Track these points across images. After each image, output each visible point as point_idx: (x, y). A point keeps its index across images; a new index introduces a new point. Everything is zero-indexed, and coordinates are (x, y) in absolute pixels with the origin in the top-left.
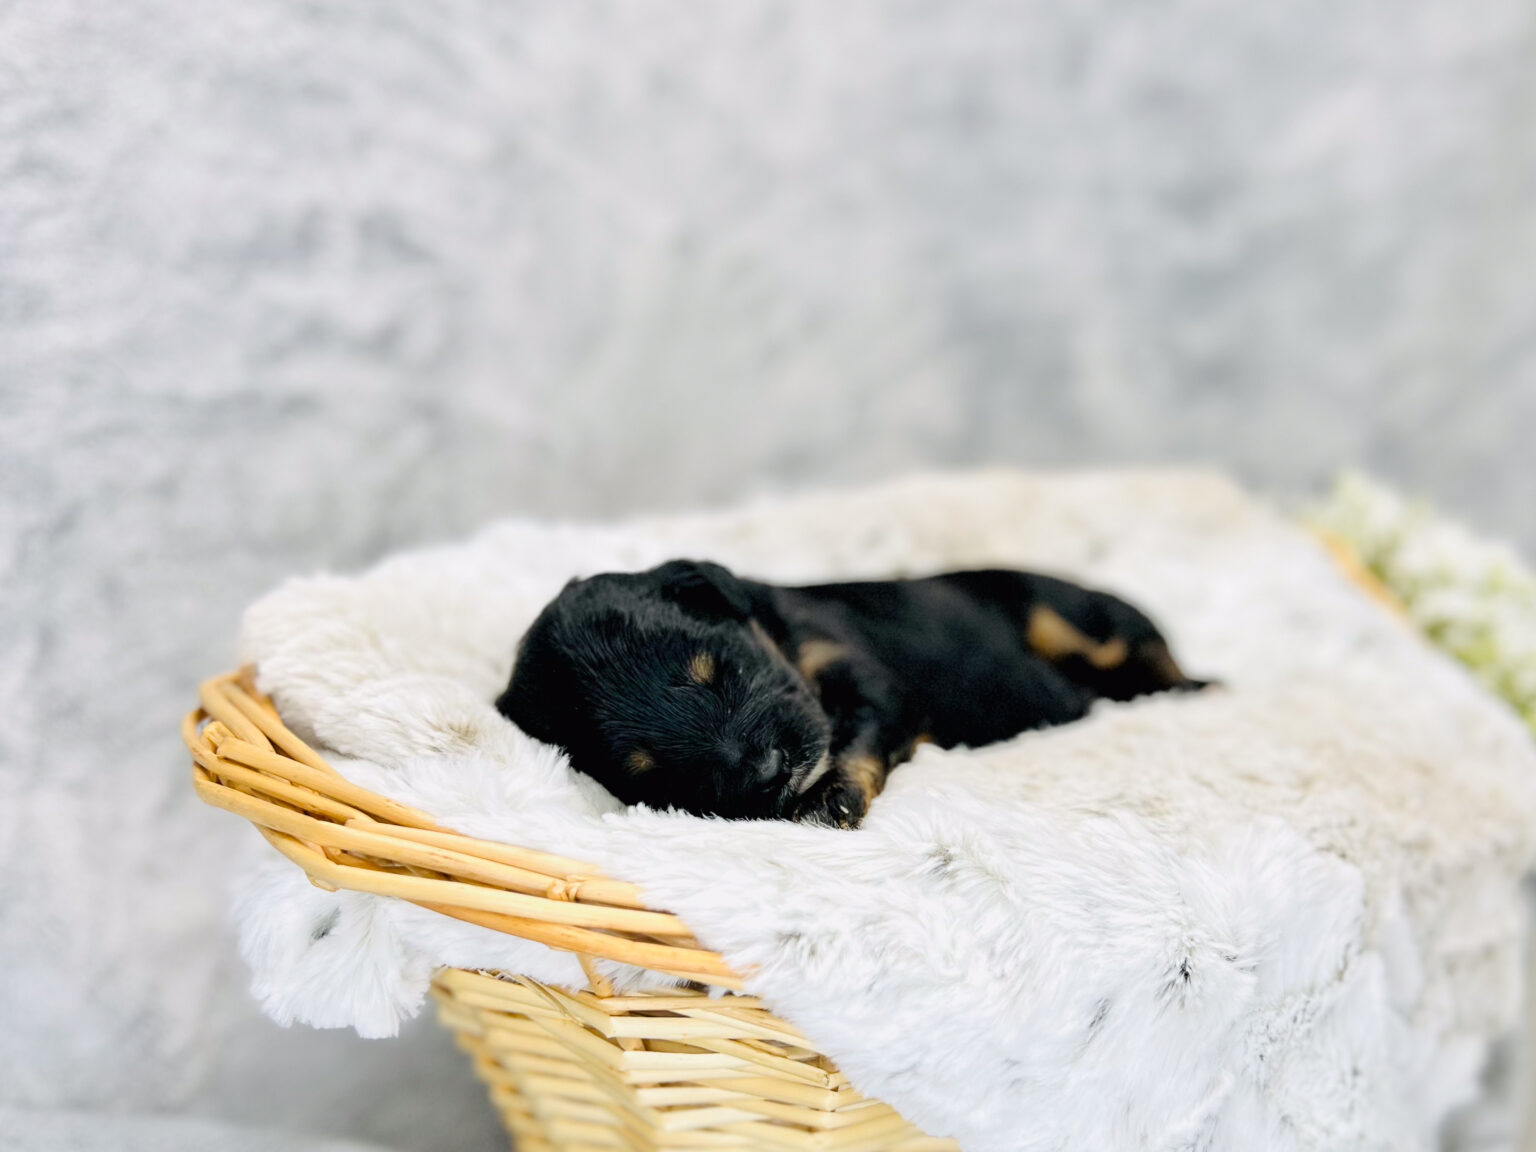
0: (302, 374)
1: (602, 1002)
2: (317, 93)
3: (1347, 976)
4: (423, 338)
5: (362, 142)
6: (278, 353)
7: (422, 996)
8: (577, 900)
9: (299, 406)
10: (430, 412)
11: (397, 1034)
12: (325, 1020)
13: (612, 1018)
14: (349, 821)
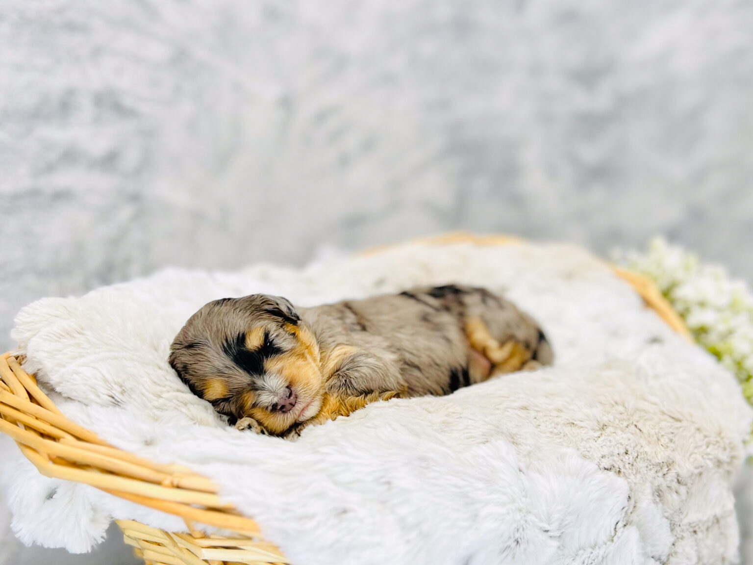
0: (63, 179)
1: (197, 541)
2: (71, 27)
3: (615, 539)
4: (131, 157)
5: (97, 52)
6: (50, 168)
7: (104, 531)
8: (178, 487)
9: (61, 196)
10: (135, 198)
11: (90, 551)
12: (51, 543)
13: (203, 550)
14: (62, 440)
